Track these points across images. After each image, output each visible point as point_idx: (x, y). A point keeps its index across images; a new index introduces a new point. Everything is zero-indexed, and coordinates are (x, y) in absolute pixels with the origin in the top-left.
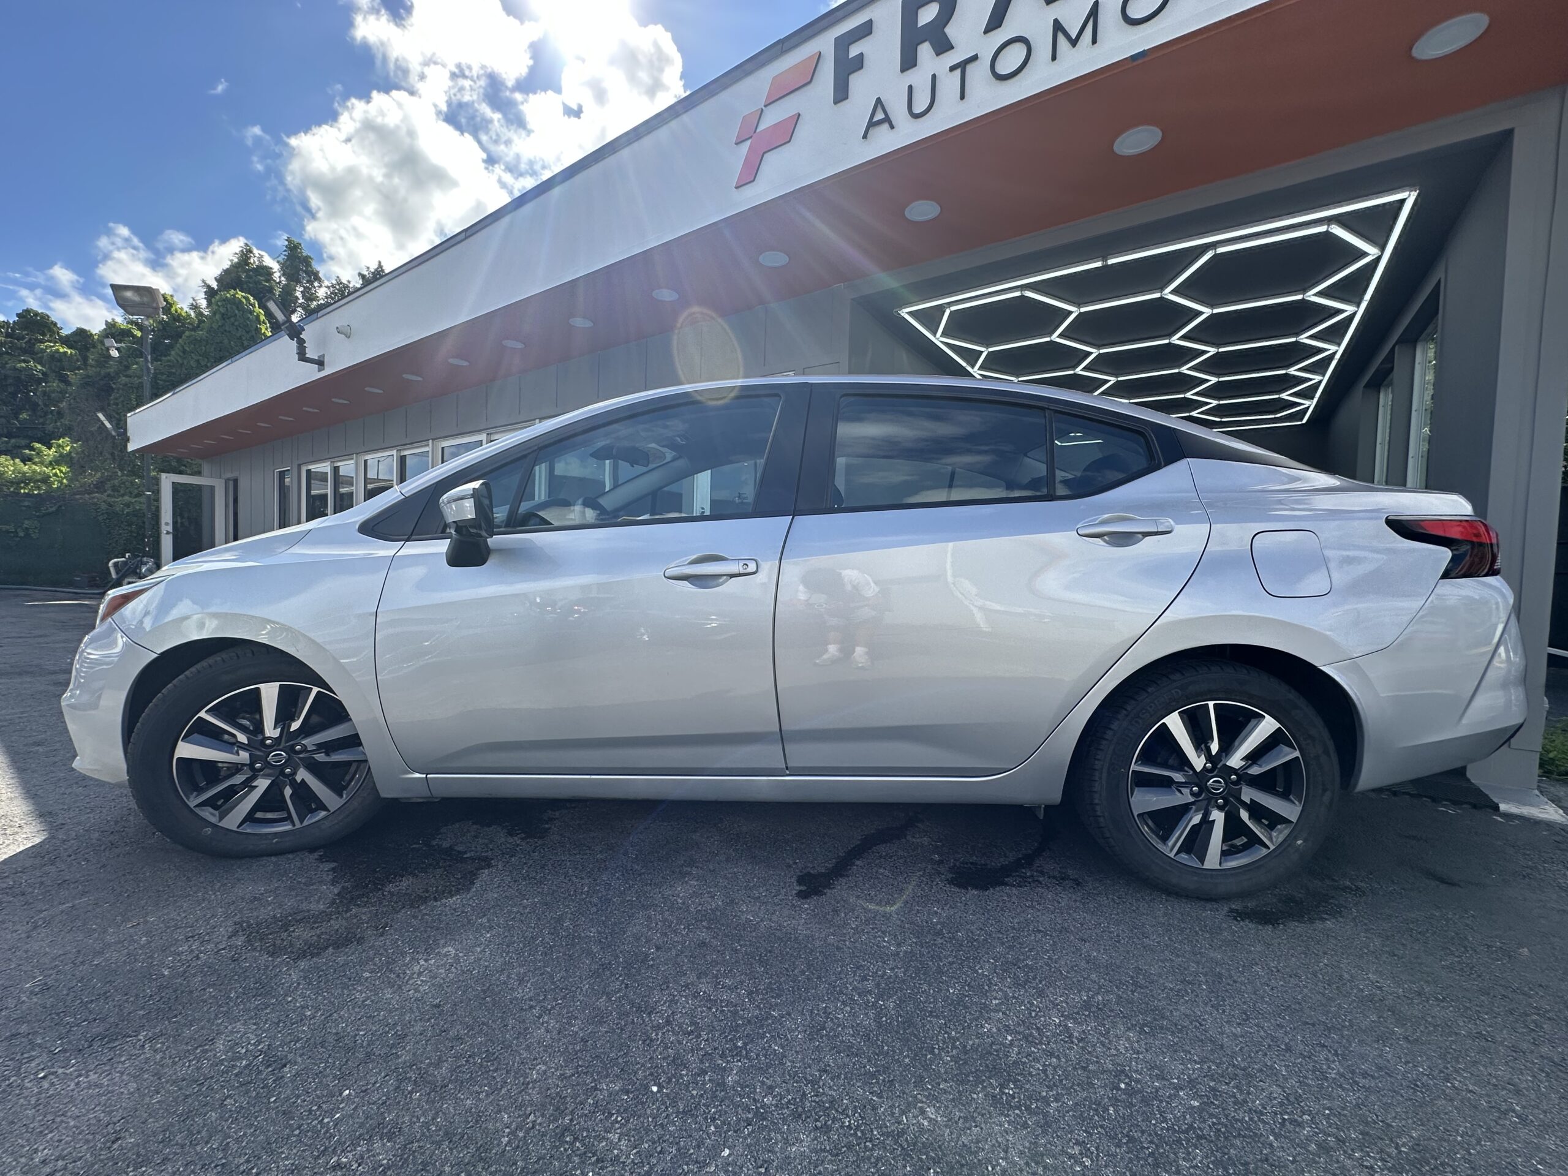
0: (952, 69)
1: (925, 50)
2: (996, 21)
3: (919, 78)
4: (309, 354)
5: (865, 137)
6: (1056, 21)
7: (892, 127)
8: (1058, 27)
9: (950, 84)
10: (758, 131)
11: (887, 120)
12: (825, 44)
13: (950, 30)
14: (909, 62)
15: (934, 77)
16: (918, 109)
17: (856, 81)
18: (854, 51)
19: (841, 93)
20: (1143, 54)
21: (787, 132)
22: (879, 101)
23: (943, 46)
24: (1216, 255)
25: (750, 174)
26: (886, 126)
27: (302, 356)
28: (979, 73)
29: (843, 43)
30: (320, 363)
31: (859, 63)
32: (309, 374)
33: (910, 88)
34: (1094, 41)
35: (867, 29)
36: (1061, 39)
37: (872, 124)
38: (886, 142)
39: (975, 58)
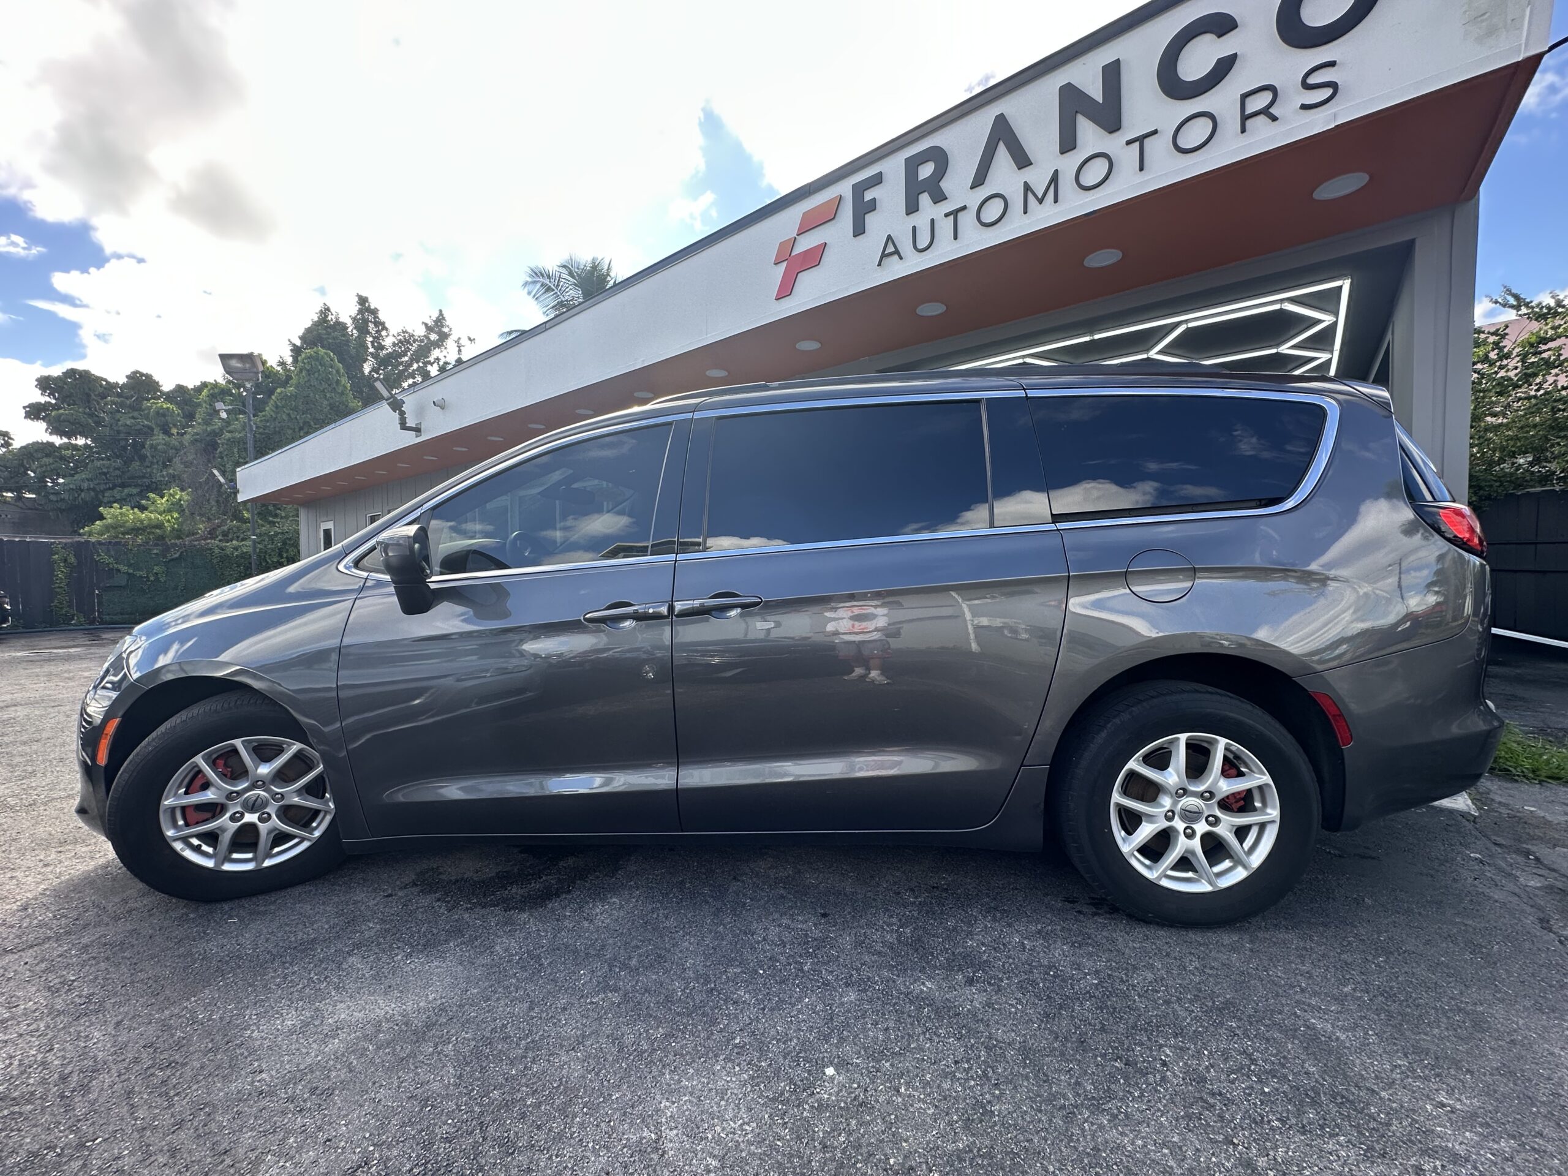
0: (947, 215)
1: (925, 199)
2: (979, 181)
3: (921, 220)
4: (410, 423)
5: (879, 265)
6: (1026, 183)
7: (901, 258)
8: (1027, 188)
9: (945, 226)
10: (793, 254)
11: (897, 252)
12: (845, 188)
13: (945, 185)
14: (912, 208)
15: (933, 221)
16: (922, 245)
17: (871, 219)
18: (868, 196)
19: (859, 229)
20: (1094, 212)
21: (814, 258)
22: (889, 237)
23: (939, 197)
24: (1188, 328)
25: (786, 290)
26: (896, 257)
27: (404, 426)
28: (967, 220)
29: (859, 190)
30: (418, 430)
31: (872, 206)
32: (409, 439)
33: (914, 228)
34: (1056, 201)
35: (877, 180)
36: (1031, 197)
37: (884, 255)
38: (897, 270)
39: (964, 208)
